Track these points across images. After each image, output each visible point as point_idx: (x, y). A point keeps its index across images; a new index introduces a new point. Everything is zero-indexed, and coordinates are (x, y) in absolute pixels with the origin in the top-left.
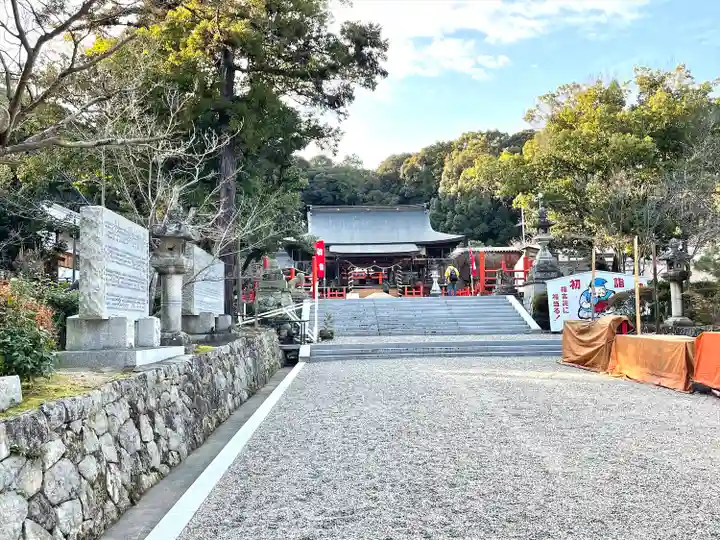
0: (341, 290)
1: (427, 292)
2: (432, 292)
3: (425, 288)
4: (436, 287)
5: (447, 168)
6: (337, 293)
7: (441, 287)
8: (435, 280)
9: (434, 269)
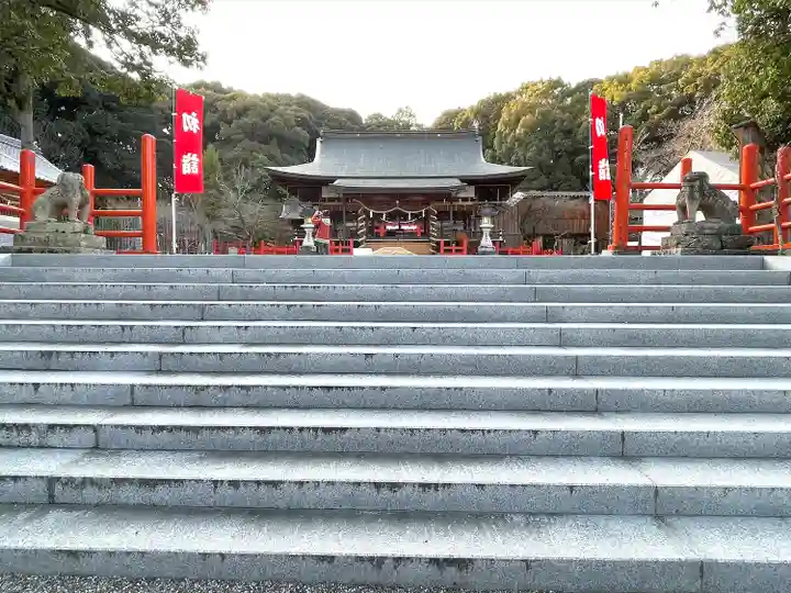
0: (348, 243)
1: (473, 248)
2: (480, 250)
3: (470, 243)
4: (486, 242)
5: (505, 116)
6: (340, 247)
7: (494, 242)
8: (486, 232)
9: (486, 215)
